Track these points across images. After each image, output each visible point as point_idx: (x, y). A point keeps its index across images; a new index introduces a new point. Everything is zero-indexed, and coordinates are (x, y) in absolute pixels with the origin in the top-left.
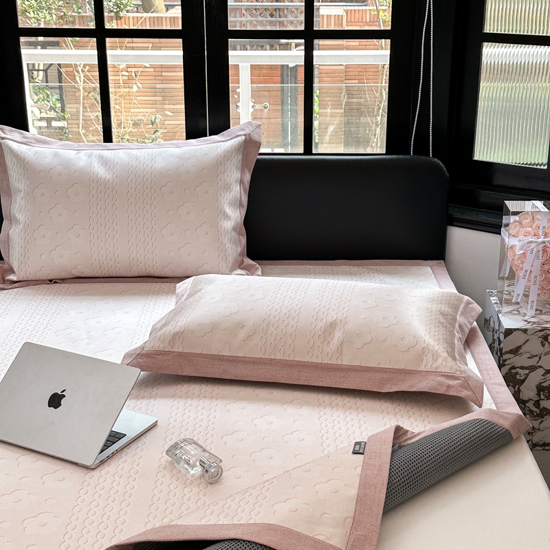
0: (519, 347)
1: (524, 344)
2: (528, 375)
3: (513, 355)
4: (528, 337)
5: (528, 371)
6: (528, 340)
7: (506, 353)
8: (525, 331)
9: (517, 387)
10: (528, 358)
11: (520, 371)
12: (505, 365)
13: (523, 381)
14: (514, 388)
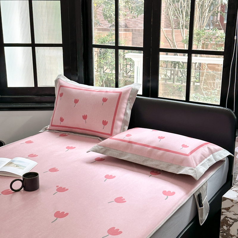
0: (229, 208)
1: (232, 207)
2: (233, 223)
3: (226, 211)
4: (234, 204)
5: (233, 221)
6: (233, 206)
7: (223, 209)
8: (232, 201)
9: (228, 227)
10: (234, 214)
11: (230, 220)
12: (223, 215)
13: (231, 225)
14: (227, 227)
